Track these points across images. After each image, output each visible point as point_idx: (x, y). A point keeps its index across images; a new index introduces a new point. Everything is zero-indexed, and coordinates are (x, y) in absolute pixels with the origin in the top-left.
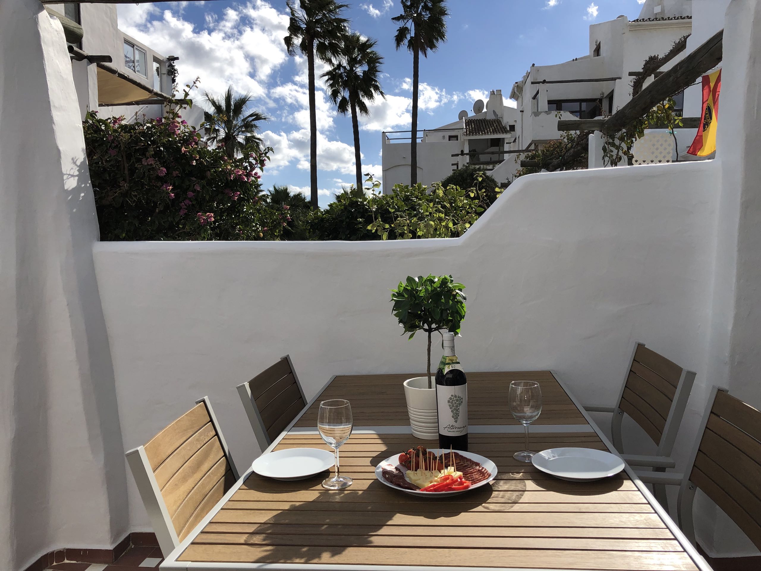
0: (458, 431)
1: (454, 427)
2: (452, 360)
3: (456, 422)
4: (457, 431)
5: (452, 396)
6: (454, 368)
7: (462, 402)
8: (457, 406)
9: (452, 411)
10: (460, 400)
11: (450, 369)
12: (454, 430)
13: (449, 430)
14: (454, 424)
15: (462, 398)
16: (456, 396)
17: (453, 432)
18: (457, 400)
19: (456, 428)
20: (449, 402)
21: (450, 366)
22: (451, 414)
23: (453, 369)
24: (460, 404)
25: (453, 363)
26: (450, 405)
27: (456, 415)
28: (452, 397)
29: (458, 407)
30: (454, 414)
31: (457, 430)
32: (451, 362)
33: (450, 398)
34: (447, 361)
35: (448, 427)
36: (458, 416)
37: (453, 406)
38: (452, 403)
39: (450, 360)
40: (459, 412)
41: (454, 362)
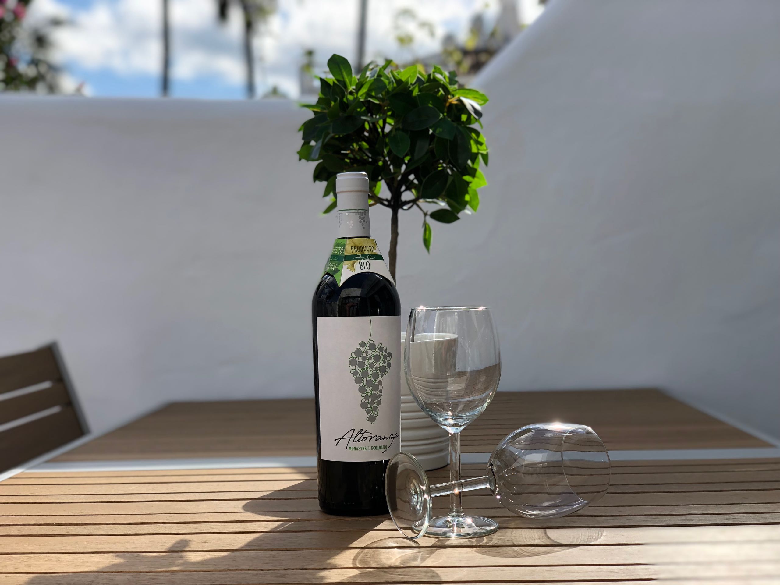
0: (377, 448)
1: (365, 435)
2: (361, 249)
3: (372, 419)
4: (372, 448)
5: (363, 344)
6: (366, 270)
7: (389, 365)
8: (376, 376)
9: (362, 390)
10: (385, 357)
11: (357, 272)
12: (366, 443)
13: (351, 444)
14: (367, 426)
15: (390, 354)
16: (372, 346)
17: (364, 448)
18: (377, 358)
19: (371, 438)
20: (352, 362)
21: (357, 265)
22: (360, 398)
23: (364, 271)
24: (383, 369)
25: (364, 256)
26: (356, 373)
27: (373, 401)
28: (363, 349)
29: (380, 379)
30: (366, 397)
31: (373, 442)
32: (358, 253)
33: (358, 353)
34: (349, 250)
35: (349, 435)
36: (379, 403)
37: (365, 374)
38: (361, 365)
39: (356, 247)
40: (381, 391)
41: (366, 252)
